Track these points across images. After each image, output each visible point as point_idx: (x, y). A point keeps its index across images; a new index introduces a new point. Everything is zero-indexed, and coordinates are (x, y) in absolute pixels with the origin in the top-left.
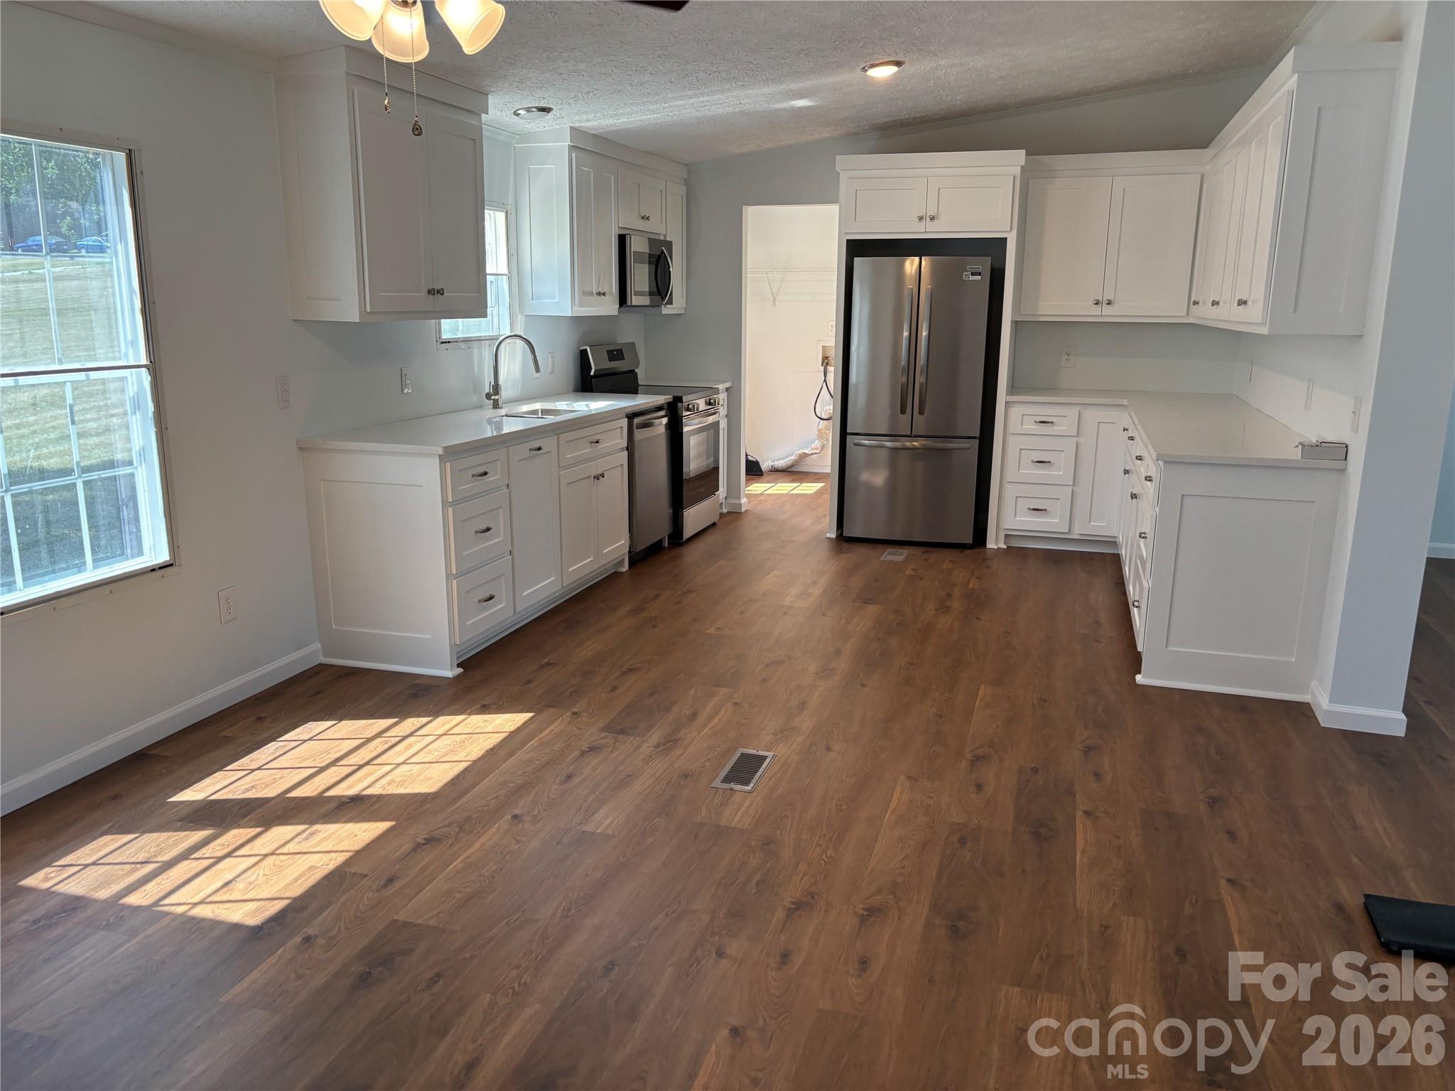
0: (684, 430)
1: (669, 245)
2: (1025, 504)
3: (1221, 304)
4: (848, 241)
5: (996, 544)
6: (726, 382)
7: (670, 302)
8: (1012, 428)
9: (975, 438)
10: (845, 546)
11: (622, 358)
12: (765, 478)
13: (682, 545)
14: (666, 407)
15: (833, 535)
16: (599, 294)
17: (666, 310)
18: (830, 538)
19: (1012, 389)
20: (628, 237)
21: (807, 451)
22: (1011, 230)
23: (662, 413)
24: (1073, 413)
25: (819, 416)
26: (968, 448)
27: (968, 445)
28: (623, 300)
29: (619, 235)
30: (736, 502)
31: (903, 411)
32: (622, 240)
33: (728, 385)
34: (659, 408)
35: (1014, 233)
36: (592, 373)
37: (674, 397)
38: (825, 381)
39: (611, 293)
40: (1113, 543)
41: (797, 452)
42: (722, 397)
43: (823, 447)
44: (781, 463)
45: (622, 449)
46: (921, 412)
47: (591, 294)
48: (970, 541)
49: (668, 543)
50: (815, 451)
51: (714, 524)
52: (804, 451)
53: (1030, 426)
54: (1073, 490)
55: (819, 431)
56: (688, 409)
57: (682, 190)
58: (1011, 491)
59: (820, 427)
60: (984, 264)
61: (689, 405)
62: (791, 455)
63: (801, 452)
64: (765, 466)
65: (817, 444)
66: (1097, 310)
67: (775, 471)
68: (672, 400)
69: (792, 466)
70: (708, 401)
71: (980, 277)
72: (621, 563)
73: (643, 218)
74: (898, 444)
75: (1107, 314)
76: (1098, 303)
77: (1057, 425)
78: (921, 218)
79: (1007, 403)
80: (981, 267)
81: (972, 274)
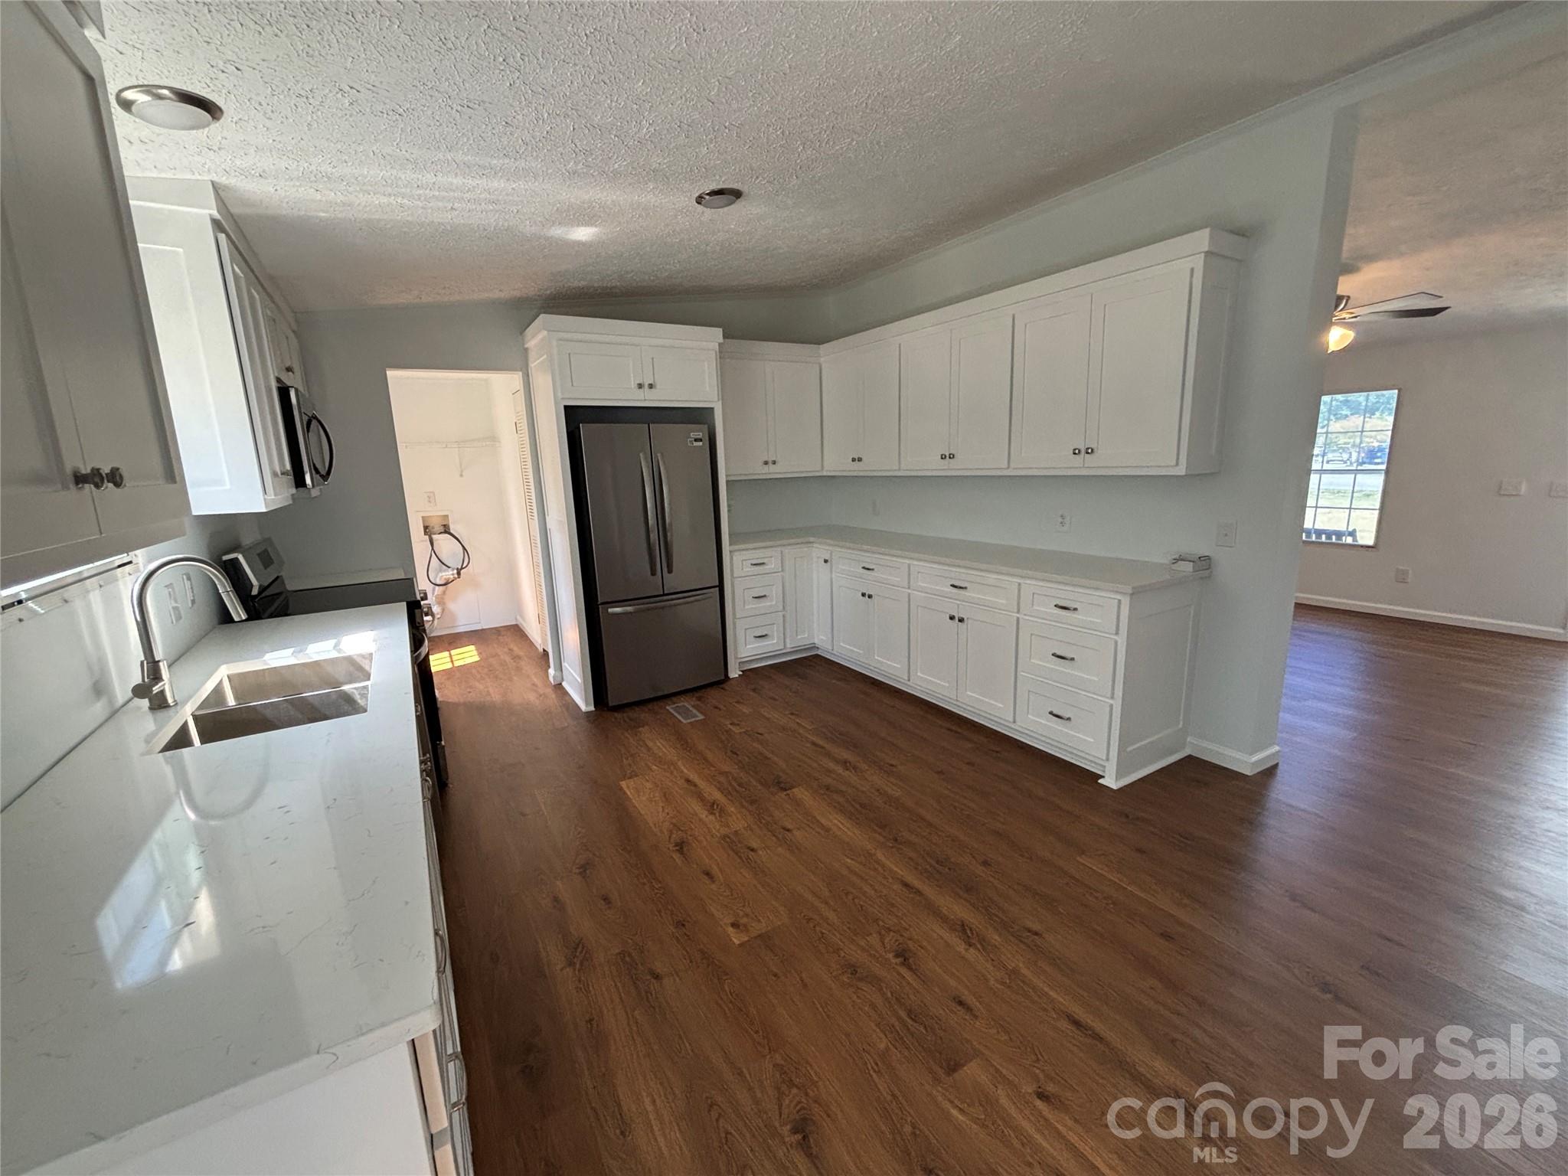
2: (751, 634)
4: (565, 406)
5: (734, 673)
8: (736, 573)
9: (713, 587)
10: (611, 714)
15: (590, 707)
18: (585, 713)
19: (732, 539)
22: (717, 401)
24: (776, 553)
26: (712, 596)
27: (711, 593)
29: (279, 388)
31: (653, 573)
40: (812, 648)
46: (670, 571)
48: (719, 677)
53: (749, 569)
54: (783, 614)
55: (437, 596)
58: (740, 626)
59: (436, 593)
60: (701, 432)
66: (767, 469)
74: (629, 609)
75: (774, 471)
76: (766, 463)
77: (767, 565)
78: (640, 386)
79: (731, 552)
80: (701, 434)
81: (696, 440)
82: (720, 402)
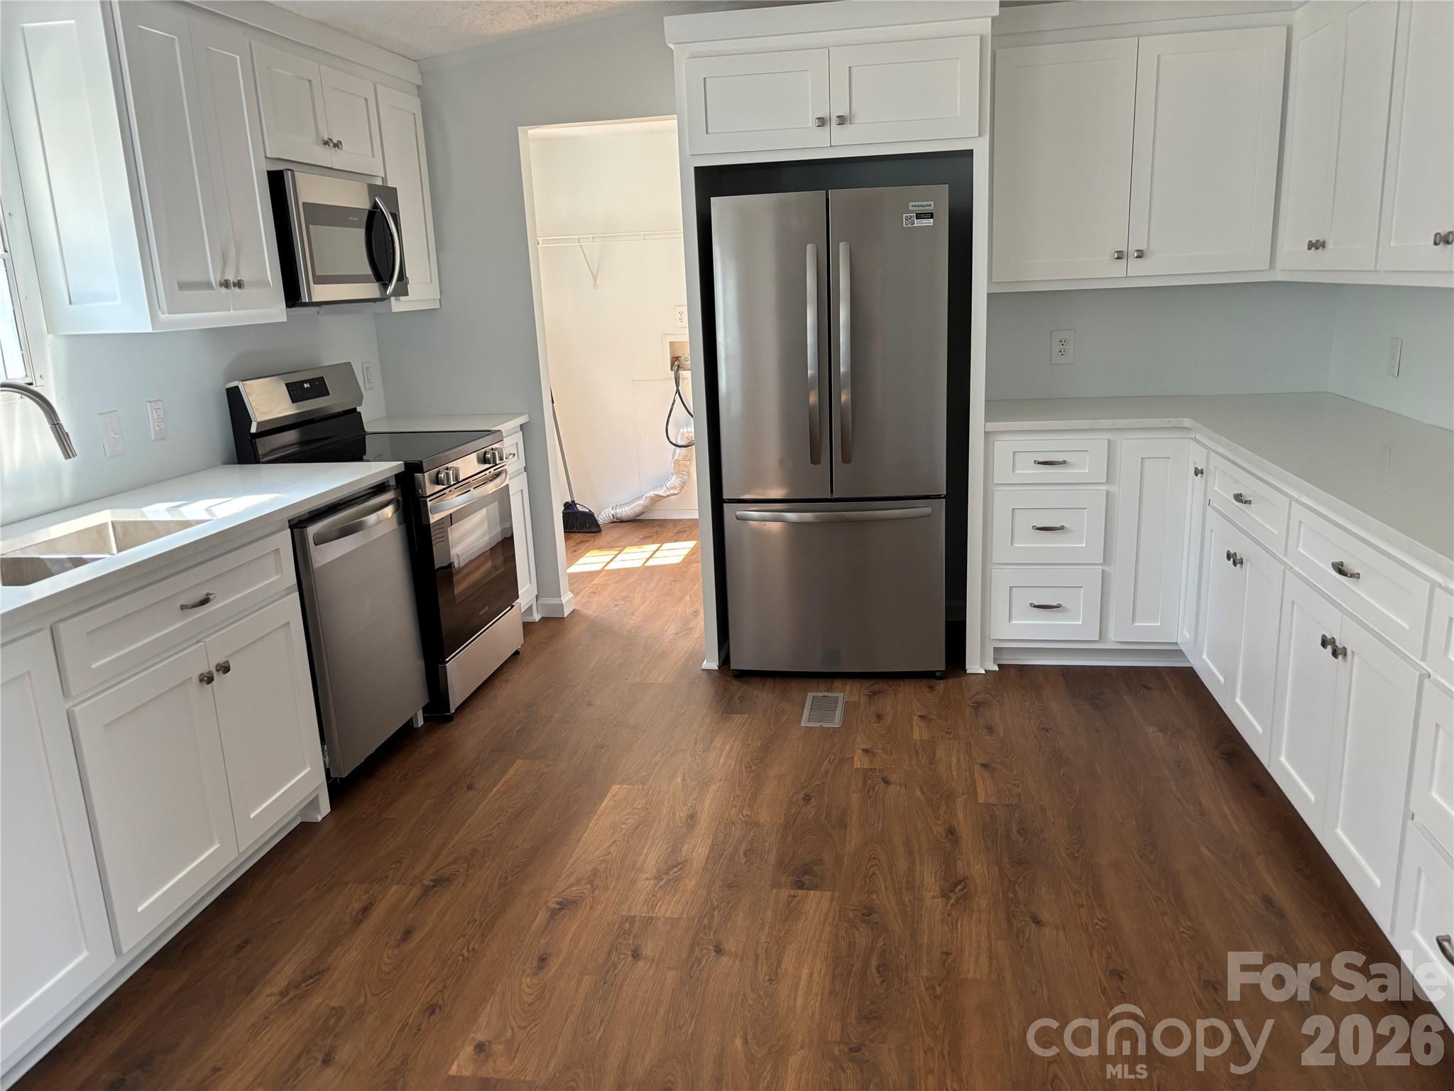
0: (432, 521)
1: (390, 194)
2: (1023, 599)
3: (1330, 245)
4: (697, 169)
5: (982, 666)
6: (520, 414)
7: (402, 291)
8: (999, 476)
9: (939, 497)
10: (736, 686)
11: (325, 392)
12: (605, 537)
13: (450, 719)
14: (393, 482)
15: (712, 663)
16: (226, 284)
17: (398, 305)
18: (709, 671)
19: (995, 408)
20: (288, 176)
21: (661, 492)
22: (980, 135)
23: (389, 496)
24: (1095, 444)
25: (674, 442)
26: (929, 516)
27: (928, 510)
28: (293, 295)
29: (270, 173)
30: (554, 601)
31: (815, 459)
32: (277, 182)
33: (522, 419)
34: (380, 489)
35: (986, 140)
36: (253, 430)
37: (406, 465)
38: (678, 391)
39: (264, 283)
40: (1179, 653)
41: (648, 495)
42: (511, 444)
43: (683, 485)
44: (625, 511)
45: (288, 591)
46: (846, 459)
47: (208, 285)
48: (941, 666)
49: (424, 718)
50: (672, 492)
51: (517, 653)
52: (657, 493)
53: (1029, 471)
54: (1103, 571)
55: (677, 463)
56: (437, 481)
57: (415, 104)
58: (1001, 580)
59: (676, 458)
60: (937, 198)
61: (438, 473)
62: (639, 498)
63: (652, 493)
64: (602, 517)
65: (674, 481)
66: (1119, 269)
67: (619, 522)
68: (403, 469)
69: (642, 513)
70: (482, 456)
71: (931, 220)
72: (314, 804)
73: (326, 143)
74: (808, 516)
75: (1139, 274)
76: (1120, 256)
77: (1072, 465)
78: (822, 122)
79: (986, 433)
80: (932, 203)
81: (919, 216)
82: (987, 138)
